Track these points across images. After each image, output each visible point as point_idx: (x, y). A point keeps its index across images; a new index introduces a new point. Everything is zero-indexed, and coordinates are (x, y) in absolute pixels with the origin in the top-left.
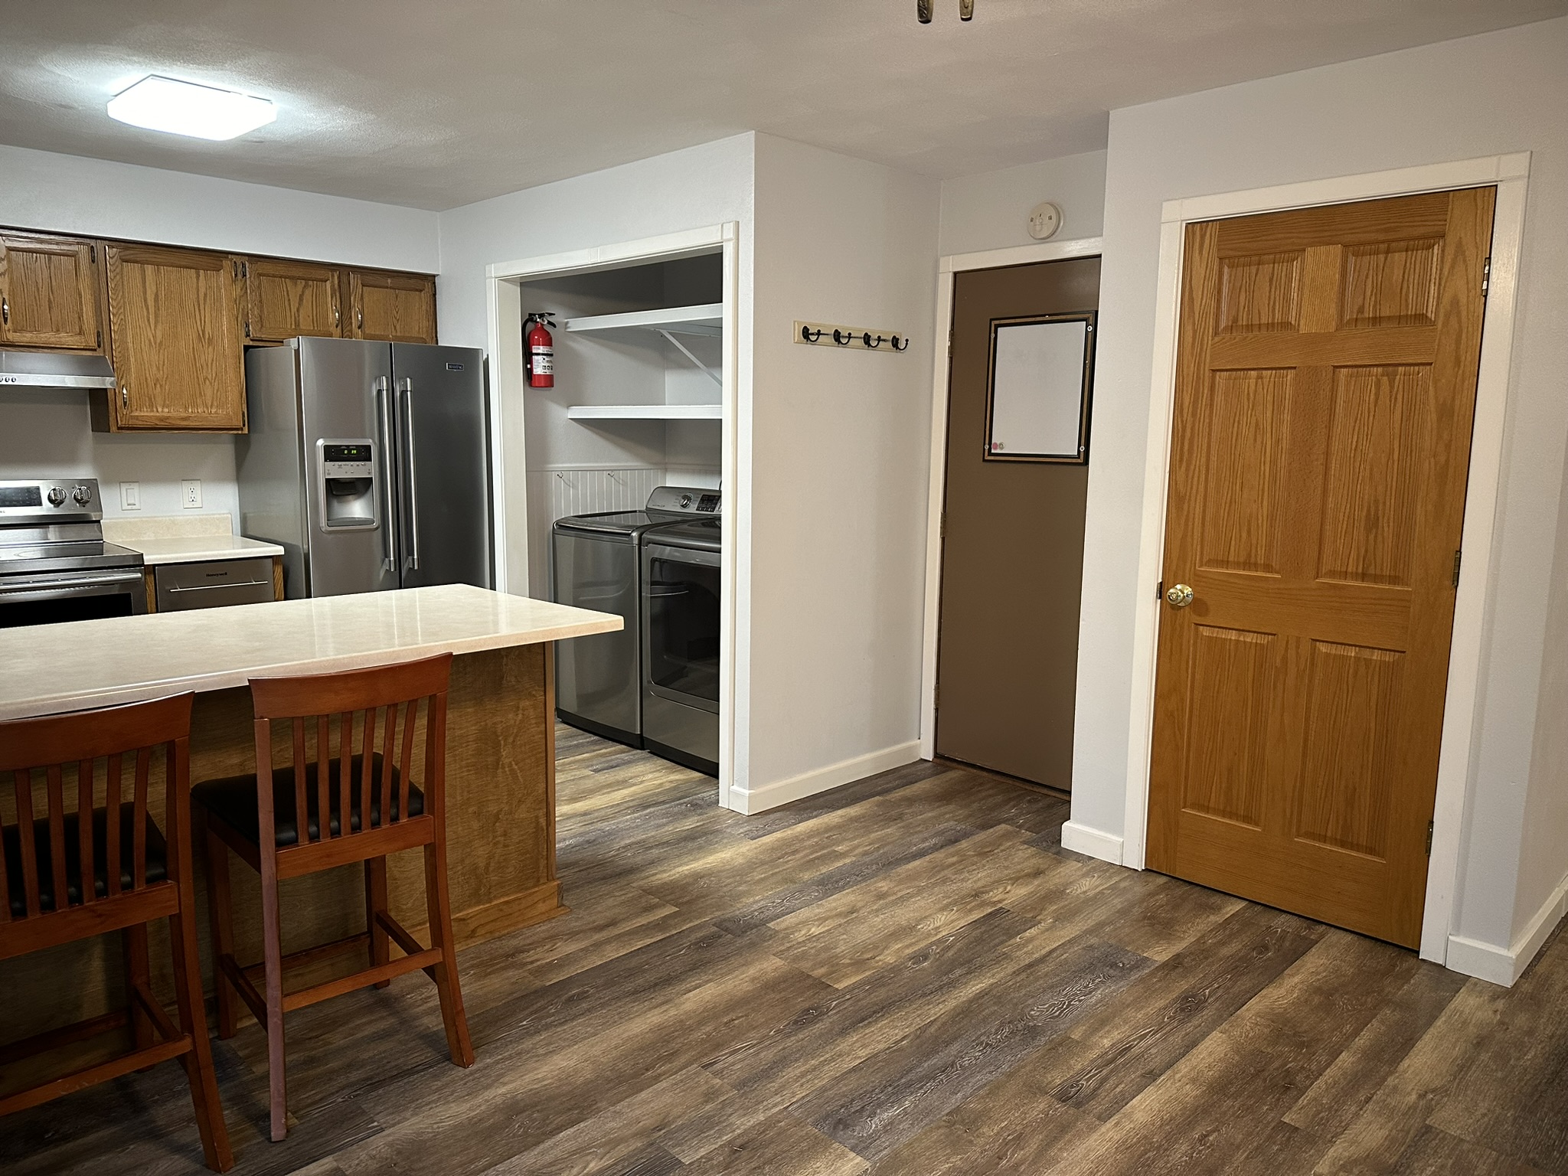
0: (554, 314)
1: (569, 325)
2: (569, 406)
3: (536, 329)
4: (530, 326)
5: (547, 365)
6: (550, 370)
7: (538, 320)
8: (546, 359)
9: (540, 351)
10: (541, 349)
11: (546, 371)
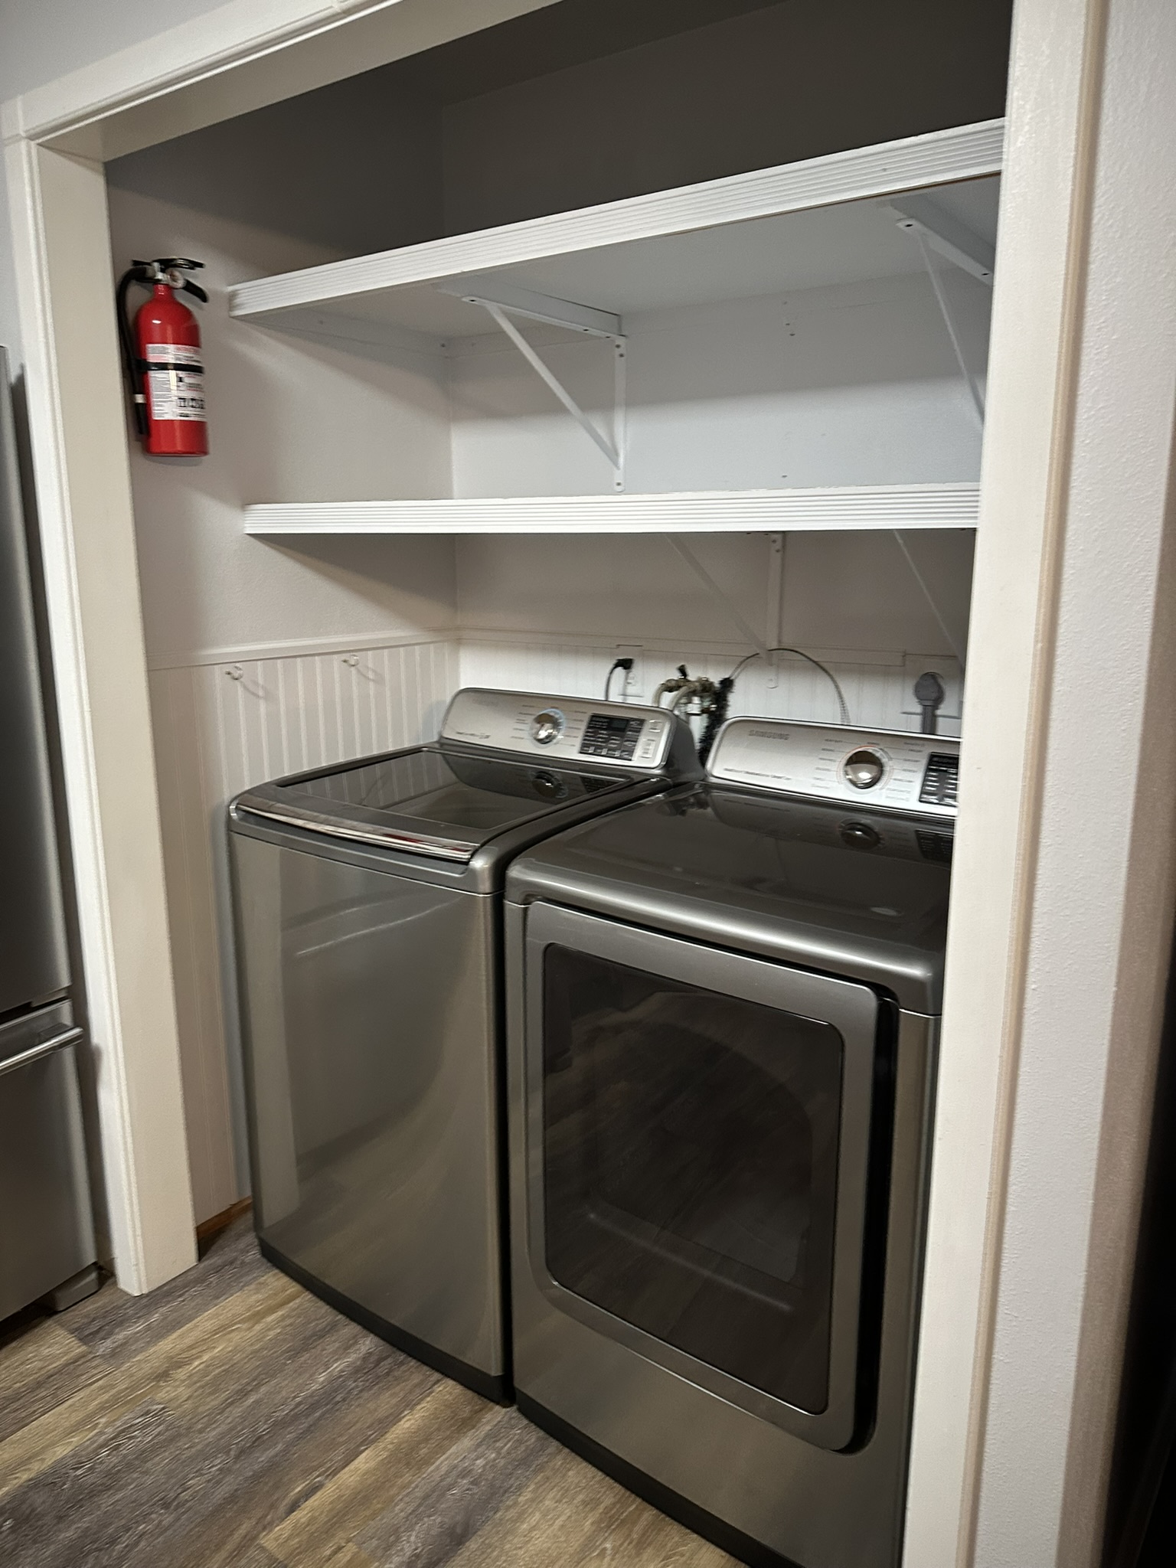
0: (200, 265)
1: (238, 301)
2: (246, 502)
3: (156, 300)
4: (137, 295)
5: (188, 394)
6: (197, 411)
7: (160, 276)
8: (187, 380)
9: (170, 359)
10: (169, 352)
11: (188, 411)
